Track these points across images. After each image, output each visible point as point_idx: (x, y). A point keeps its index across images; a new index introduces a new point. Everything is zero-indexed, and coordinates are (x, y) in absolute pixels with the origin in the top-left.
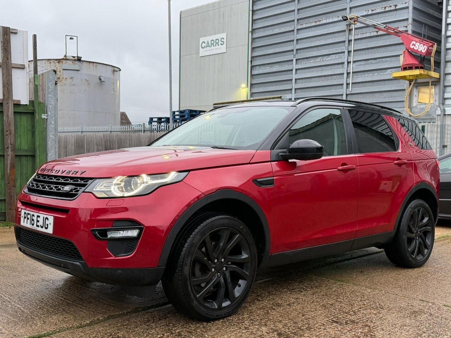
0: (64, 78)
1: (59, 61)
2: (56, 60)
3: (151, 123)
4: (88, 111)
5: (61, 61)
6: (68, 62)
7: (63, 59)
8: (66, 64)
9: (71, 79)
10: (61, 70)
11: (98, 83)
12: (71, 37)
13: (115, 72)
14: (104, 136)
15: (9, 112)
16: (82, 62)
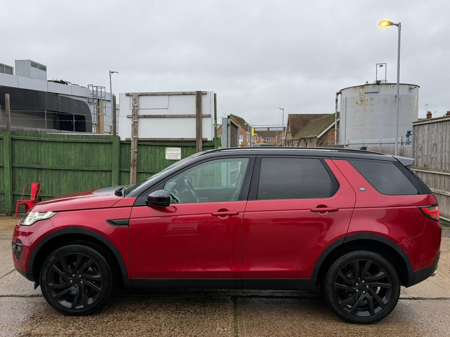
0: (366, 100)
1: (362, 87)
2: (360, 86)
3: (409, 136)
4: (384, 125)
5: (364, 86)
6: (370, 86)
7: (365, 85)
8: (368, 88)
9: (371, 100)
10: (364, 94)
11: (394, 101)
12: (381, 65)
13: (411, 89)
14: (372, 148)
15: (199, 146)
16: (380, 86)
